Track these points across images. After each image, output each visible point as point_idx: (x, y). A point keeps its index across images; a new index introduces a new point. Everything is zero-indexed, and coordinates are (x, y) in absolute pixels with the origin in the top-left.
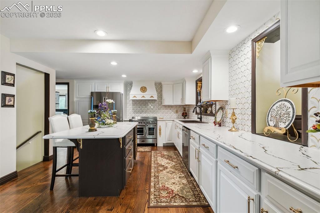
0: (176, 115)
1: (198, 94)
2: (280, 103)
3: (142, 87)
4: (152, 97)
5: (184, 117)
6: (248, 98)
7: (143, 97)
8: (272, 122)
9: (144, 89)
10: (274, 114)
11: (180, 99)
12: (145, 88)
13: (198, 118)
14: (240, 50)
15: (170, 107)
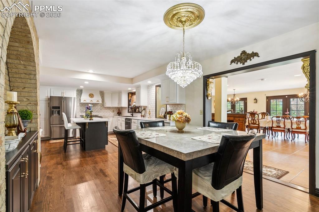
0: (113, 113)
1: (129, 101)
3: (90, 94)
4: (98, 101)
5: (118, 115)
7: (92, 101)
8: (161, 114)
10: (161, 111)
11: (118, 103)
12: (93, 95)
13: (131, 114)
15: (109, 108)
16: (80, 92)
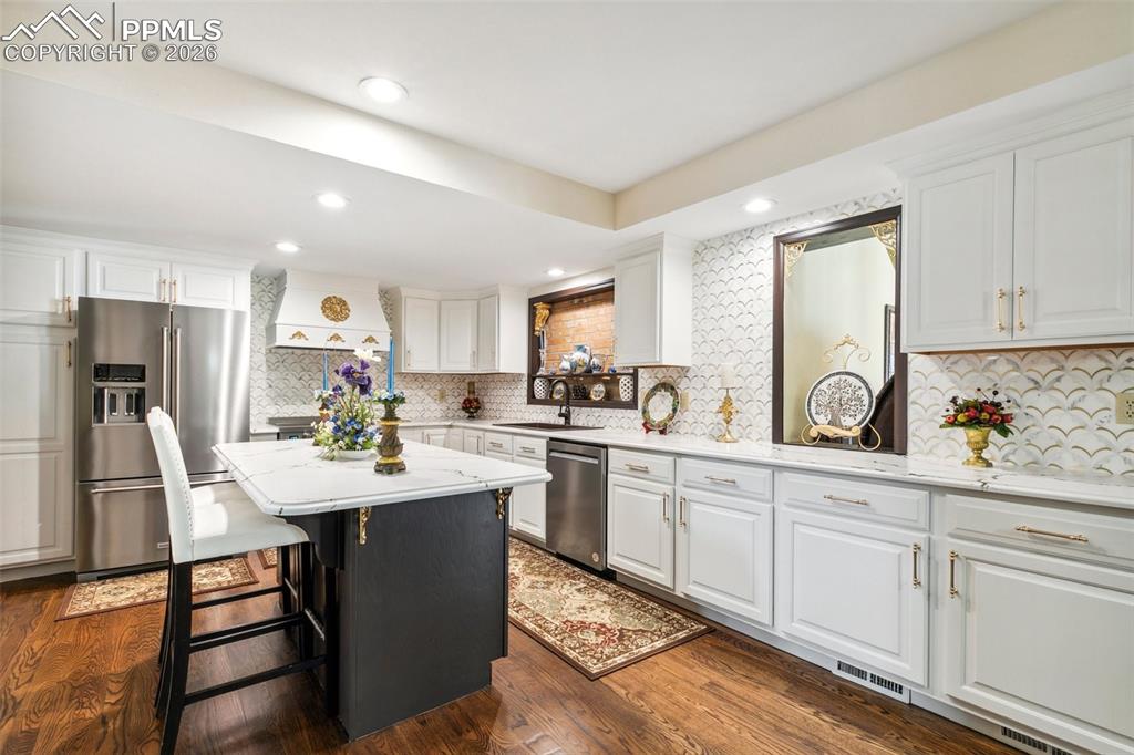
0: (438, 408)
2: (836, 378)
3: (328, 300)
4: (371, 339)
5: (467, 415)
6: (760, 365)
7: (336, 337)
8: (822, 416)
9: (335, 308)
10: (825, 400)
11: (469, 352)
12: (343, 303)
13: (561, 415)
14: (735, 250)
15: (420, 379)
16: (271, 286)
